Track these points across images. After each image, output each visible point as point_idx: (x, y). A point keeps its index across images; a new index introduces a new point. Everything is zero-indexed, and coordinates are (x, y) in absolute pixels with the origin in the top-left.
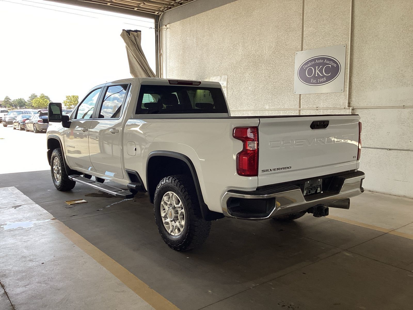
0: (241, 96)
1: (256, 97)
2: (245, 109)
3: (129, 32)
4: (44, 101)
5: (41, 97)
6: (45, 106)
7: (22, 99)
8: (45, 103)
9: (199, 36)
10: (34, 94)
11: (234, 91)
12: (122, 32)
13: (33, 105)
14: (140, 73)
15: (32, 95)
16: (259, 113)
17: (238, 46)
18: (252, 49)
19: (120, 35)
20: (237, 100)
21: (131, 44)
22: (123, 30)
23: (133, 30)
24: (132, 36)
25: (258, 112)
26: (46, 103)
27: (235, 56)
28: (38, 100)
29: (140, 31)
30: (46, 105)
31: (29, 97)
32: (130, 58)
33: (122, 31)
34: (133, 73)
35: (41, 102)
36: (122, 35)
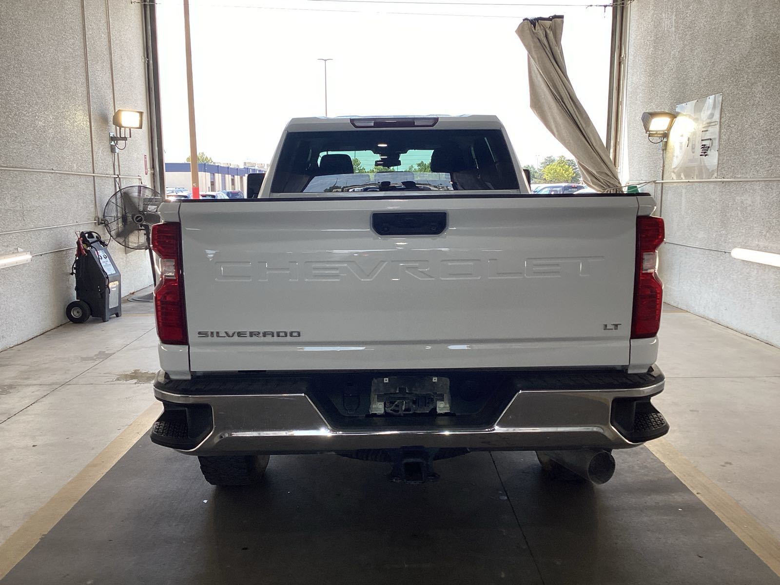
0: (744, 144)
1: (773, 146)
2: (749, 177)
3: (534, 22)
4: (564, 169)
5: (560, 163)
6: (565, 178)
7: (530, 166)
8: (565, 173)
9: (681, 7)
10: (550, 157)
11: (731, 133)
12: (521, 23)
13: (545, 176)
14: (549, 106)
15: (546, 160)
16: (775, 188)
17: (746, 17)
18: (772, 21)
19: (516, 31)
20: (736, 154)
21: (534, 47)
22: (526, 19)
23: (547, 16)
24: (538, 30)
25: (775, 184)
26: (567, 173)
27: (740, 43)
28: (554, 167)
29: (562, 17)
30: (566, 176)
31: (542, 164)
32: (533, 75)
33: (522, 21)
34: (535, 107)
35: (558, 171)
36: (520, 31)
